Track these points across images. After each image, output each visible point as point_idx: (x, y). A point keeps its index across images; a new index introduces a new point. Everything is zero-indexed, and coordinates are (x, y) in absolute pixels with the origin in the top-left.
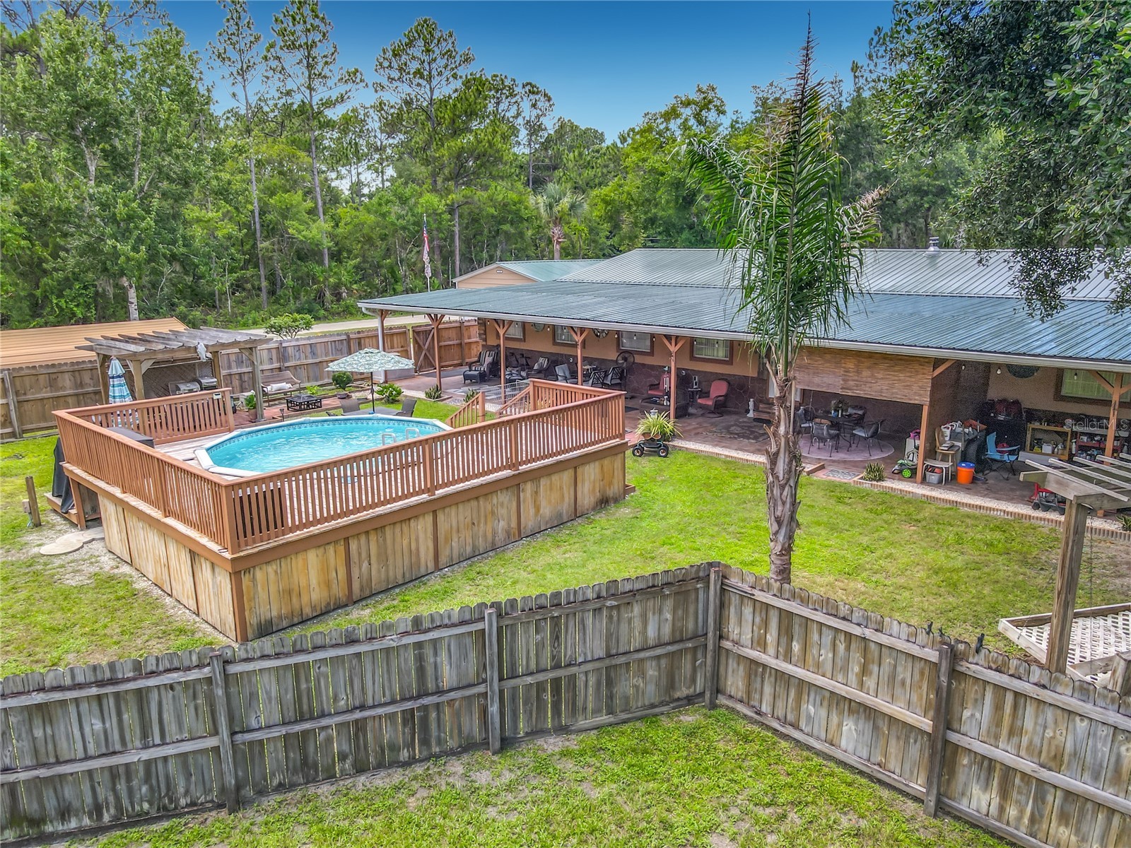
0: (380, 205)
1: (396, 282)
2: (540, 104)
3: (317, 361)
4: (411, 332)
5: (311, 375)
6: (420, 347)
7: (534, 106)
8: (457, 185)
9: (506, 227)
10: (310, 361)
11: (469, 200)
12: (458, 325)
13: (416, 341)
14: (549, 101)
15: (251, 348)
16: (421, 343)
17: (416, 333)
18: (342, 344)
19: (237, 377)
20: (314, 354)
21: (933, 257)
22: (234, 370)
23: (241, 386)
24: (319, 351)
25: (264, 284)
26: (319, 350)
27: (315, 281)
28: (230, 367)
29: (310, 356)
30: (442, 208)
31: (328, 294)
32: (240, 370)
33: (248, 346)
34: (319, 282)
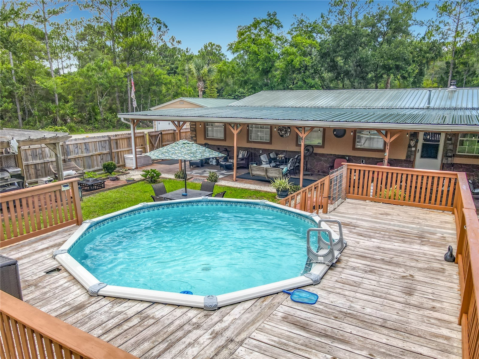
0: (88, 71)
1: (96, 115)
2: (162, 29)
3: (90, 154)
4: (147, 136)
5: (86, 164)
6: (153, 145)
7: (159, 29)
8: (128, 64)
9: (154, 88)
10: (85, 155)
11: (137, 71)
12: (172, 132)
13: (151, 142)
14: (166, 27)
15: (55, 144)
16: (153, 143)
17: (151, 136)
18: (106, 143)
19: (33, 167)
20: (87, 150)
21: (453, 92)
22: (31, 162)
23: (36, 173)
24: (91, 149)
25: (20, 113)
26: (91, 147)
27: (51, 113)
28: (27, 160)
29: (85, 151)
30: (122, 75)
31: (58, 119)
32: (35, 162)
33: (52, 142)
34: (53, 113)
